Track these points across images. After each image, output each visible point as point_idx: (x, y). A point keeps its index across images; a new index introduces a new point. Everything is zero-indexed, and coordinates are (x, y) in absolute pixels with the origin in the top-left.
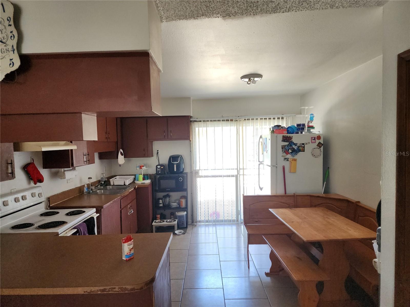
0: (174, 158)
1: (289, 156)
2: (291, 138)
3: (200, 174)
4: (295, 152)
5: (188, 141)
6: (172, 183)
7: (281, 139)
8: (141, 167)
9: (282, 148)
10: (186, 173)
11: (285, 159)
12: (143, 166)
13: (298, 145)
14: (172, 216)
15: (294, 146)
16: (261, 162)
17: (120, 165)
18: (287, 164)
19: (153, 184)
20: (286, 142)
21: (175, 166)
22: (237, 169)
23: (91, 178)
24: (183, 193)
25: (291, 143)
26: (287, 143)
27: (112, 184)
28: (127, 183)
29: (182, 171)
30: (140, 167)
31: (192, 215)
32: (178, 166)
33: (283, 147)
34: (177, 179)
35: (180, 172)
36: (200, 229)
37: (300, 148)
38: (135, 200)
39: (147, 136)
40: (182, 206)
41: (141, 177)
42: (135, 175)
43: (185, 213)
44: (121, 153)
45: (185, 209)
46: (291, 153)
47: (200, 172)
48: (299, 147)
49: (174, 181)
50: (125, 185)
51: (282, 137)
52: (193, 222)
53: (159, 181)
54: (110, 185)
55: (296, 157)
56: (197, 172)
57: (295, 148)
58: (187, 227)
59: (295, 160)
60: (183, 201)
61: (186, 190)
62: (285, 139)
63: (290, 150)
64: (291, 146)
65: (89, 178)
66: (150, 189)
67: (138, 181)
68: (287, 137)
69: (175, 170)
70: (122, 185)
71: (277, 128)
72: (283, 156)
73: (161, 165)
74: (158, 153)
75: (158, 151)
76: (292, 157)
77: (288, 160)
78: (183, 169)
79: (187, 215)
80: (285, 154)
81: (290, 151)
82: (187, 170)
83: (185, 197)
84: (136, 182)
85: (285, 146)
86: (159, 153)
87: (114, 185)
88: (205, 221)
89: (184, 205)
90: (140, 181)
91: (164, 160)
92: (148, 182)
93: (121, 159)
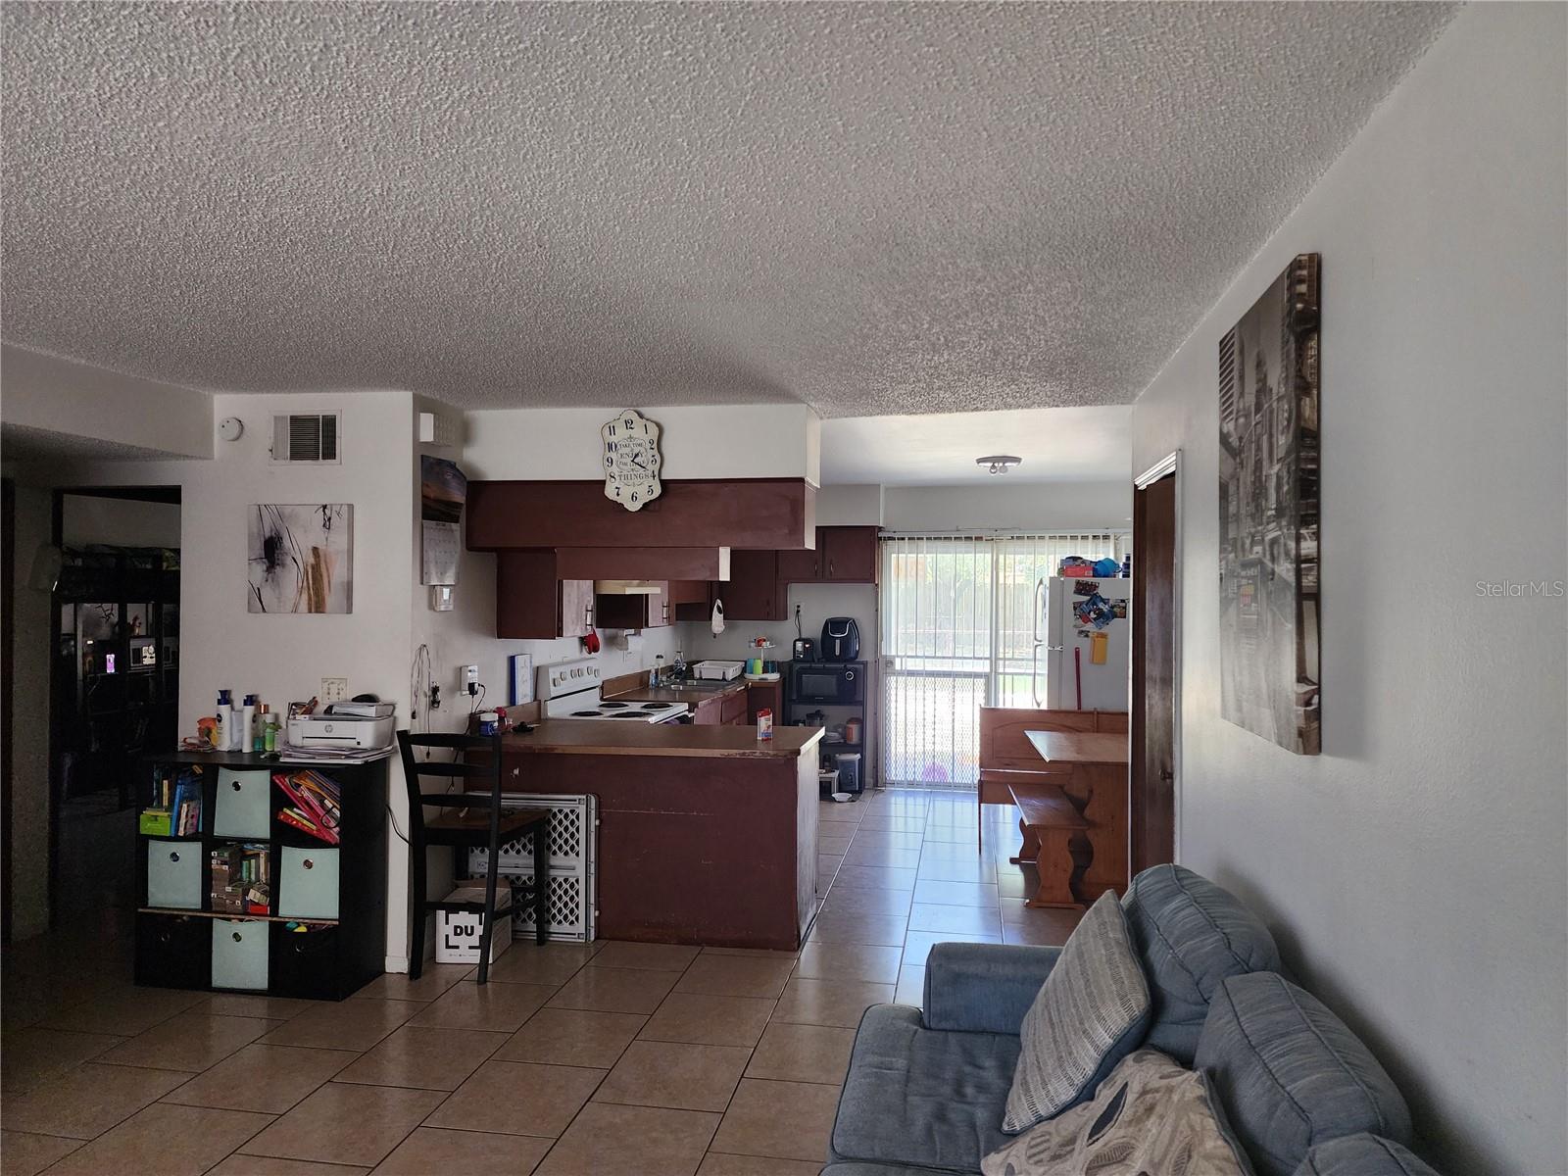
0: (835, 625)
1: (1090, 627)
2: (1095, 587)
3: (898, 667)
4: (1103, 617)
5: (870, 586)
6: (828, 684)
7: (1073, 588)
8: (759, 643)
9: (1075, 608)
10: (865, 664)
11: (1081, 632)
12: (765, 640)
13: (1111, 602)
14: (827, 764)
15: (1101, 605)
16: (1040, 641)
17: (715, 636)
18: (1085, 644)
19: (784, 681)
20: (1085, 594)
21: (838, 641)
22: (990, 658)
23: (662, 657)
24: (855, 711)
25: (1095, 598)
26: (1086, 598)
27: (697, 676)
28: (730, 676)
29: (852, 655)
30: (759, 641)
31: (876, 767)
32: (846, 644)
33: (1077, 606)
34: (841, 675)
35: (849, 656)
36: (893, 800)
37: (1115, 609)
38: (746, 714)
39: (777, 572)
40: (851, 740)
41: (759, 665)
42: (746, 662)
43: (858, 756)
44: (718, 607)
45: (859, 748)
46: (1095, 619)
47: (898, 661)
48: (1112, 607)
49: (832, 680)
50: (724, 679)
51: (1074, 584)
52: (876, 784)
53: (800, 679)
54: (692, 677)
55: (1105, 629)
56: (890, 663)
57: (1105, 608)
58: (860, 792)
59: (1104, 636)
60: (855, 729)
61: (862, 703)
62: (1082, 588)
63: (1092, 613)
64: (1094, 604)
65: (658, 657)
66: (779, 692)
67: (752, 673)
68: (1087, 583)
69: (837, 653)
70: (718, 680)
71: (1071, 562)
72: (1075, 626)
73: (805, 641)
74: (798, 611)
75: (798, 606)
76: (1096, 630)
77: (1087, 636)
78: (858, 652)
79: (862, 761)
80: (1080, 621)
81: (1093, 615)
82: (867, 656)
83: (861, 722)
84: (747, 675)
85: (1081, 603)
86: (801, 613)
87: (701, 678)
88: (906, 783)
89: (855, 739)
90: (757, 675)
91: (813, 628)
92: (774, 677)
93: (718, 621)
